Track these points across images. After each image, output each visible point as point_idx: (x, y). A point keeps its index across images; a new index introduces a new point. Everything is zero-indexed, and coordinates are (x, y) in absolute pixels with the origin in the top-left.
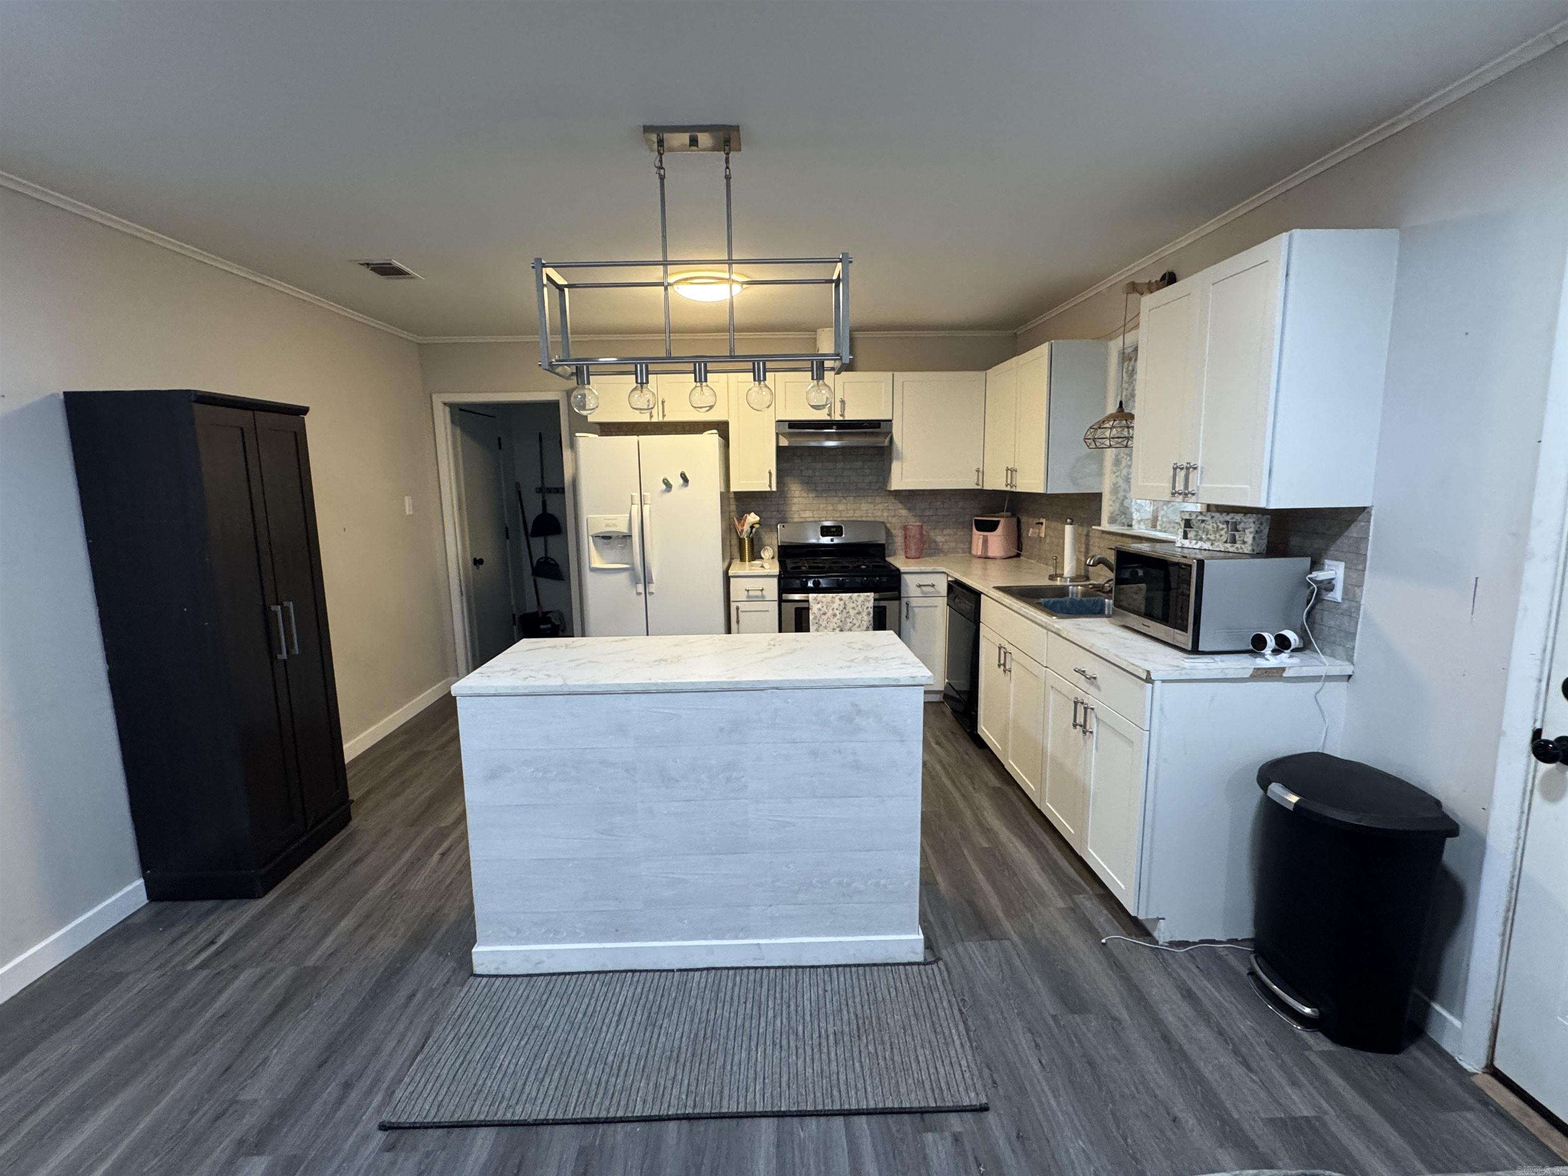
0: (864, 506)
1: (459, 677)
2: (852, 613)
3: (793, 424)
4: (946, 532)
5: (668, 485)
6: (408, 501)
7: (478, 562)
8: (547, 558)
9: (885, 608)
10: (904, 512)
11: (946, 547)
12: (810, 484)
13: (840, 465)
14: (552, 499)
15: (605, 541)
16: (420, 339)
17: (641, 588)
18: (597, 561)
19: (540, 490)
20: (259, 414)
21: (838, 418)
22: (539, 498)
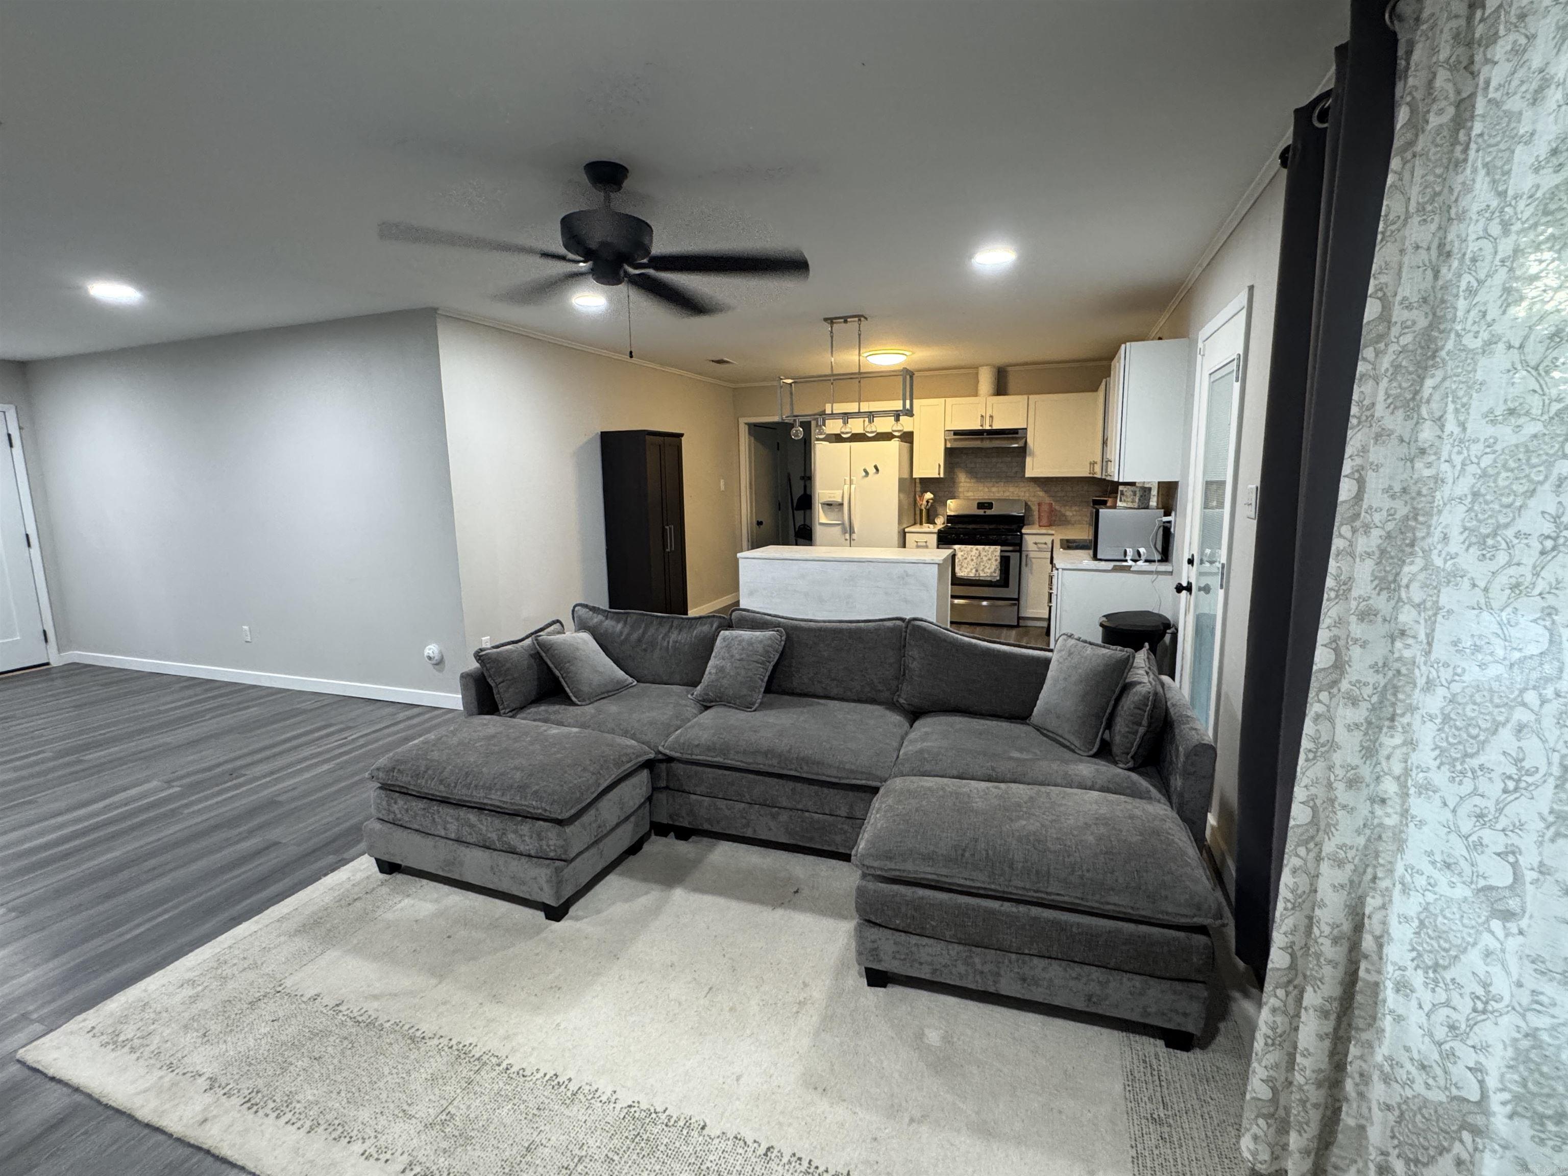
0: (1011, 489)
1: (742, 551)
2: (985, 559)
3: (956, 433)
4: (1074, 508)
5: (867, 473)
6: (722, 482)
7: (759, 523)
8: (804, 525)
9: (1008, 557)
10: (1041, 494)
11: (1073, 520)
12: (973, 474)
13: (994, 460)
14: (808, 483)
15: (828, 507)
16: (733, 386)
17: (847, 536)
18: (823, 520)
19: (803, 478)
20: (665, 438)
21: (988, 427)
22: (802, 483)
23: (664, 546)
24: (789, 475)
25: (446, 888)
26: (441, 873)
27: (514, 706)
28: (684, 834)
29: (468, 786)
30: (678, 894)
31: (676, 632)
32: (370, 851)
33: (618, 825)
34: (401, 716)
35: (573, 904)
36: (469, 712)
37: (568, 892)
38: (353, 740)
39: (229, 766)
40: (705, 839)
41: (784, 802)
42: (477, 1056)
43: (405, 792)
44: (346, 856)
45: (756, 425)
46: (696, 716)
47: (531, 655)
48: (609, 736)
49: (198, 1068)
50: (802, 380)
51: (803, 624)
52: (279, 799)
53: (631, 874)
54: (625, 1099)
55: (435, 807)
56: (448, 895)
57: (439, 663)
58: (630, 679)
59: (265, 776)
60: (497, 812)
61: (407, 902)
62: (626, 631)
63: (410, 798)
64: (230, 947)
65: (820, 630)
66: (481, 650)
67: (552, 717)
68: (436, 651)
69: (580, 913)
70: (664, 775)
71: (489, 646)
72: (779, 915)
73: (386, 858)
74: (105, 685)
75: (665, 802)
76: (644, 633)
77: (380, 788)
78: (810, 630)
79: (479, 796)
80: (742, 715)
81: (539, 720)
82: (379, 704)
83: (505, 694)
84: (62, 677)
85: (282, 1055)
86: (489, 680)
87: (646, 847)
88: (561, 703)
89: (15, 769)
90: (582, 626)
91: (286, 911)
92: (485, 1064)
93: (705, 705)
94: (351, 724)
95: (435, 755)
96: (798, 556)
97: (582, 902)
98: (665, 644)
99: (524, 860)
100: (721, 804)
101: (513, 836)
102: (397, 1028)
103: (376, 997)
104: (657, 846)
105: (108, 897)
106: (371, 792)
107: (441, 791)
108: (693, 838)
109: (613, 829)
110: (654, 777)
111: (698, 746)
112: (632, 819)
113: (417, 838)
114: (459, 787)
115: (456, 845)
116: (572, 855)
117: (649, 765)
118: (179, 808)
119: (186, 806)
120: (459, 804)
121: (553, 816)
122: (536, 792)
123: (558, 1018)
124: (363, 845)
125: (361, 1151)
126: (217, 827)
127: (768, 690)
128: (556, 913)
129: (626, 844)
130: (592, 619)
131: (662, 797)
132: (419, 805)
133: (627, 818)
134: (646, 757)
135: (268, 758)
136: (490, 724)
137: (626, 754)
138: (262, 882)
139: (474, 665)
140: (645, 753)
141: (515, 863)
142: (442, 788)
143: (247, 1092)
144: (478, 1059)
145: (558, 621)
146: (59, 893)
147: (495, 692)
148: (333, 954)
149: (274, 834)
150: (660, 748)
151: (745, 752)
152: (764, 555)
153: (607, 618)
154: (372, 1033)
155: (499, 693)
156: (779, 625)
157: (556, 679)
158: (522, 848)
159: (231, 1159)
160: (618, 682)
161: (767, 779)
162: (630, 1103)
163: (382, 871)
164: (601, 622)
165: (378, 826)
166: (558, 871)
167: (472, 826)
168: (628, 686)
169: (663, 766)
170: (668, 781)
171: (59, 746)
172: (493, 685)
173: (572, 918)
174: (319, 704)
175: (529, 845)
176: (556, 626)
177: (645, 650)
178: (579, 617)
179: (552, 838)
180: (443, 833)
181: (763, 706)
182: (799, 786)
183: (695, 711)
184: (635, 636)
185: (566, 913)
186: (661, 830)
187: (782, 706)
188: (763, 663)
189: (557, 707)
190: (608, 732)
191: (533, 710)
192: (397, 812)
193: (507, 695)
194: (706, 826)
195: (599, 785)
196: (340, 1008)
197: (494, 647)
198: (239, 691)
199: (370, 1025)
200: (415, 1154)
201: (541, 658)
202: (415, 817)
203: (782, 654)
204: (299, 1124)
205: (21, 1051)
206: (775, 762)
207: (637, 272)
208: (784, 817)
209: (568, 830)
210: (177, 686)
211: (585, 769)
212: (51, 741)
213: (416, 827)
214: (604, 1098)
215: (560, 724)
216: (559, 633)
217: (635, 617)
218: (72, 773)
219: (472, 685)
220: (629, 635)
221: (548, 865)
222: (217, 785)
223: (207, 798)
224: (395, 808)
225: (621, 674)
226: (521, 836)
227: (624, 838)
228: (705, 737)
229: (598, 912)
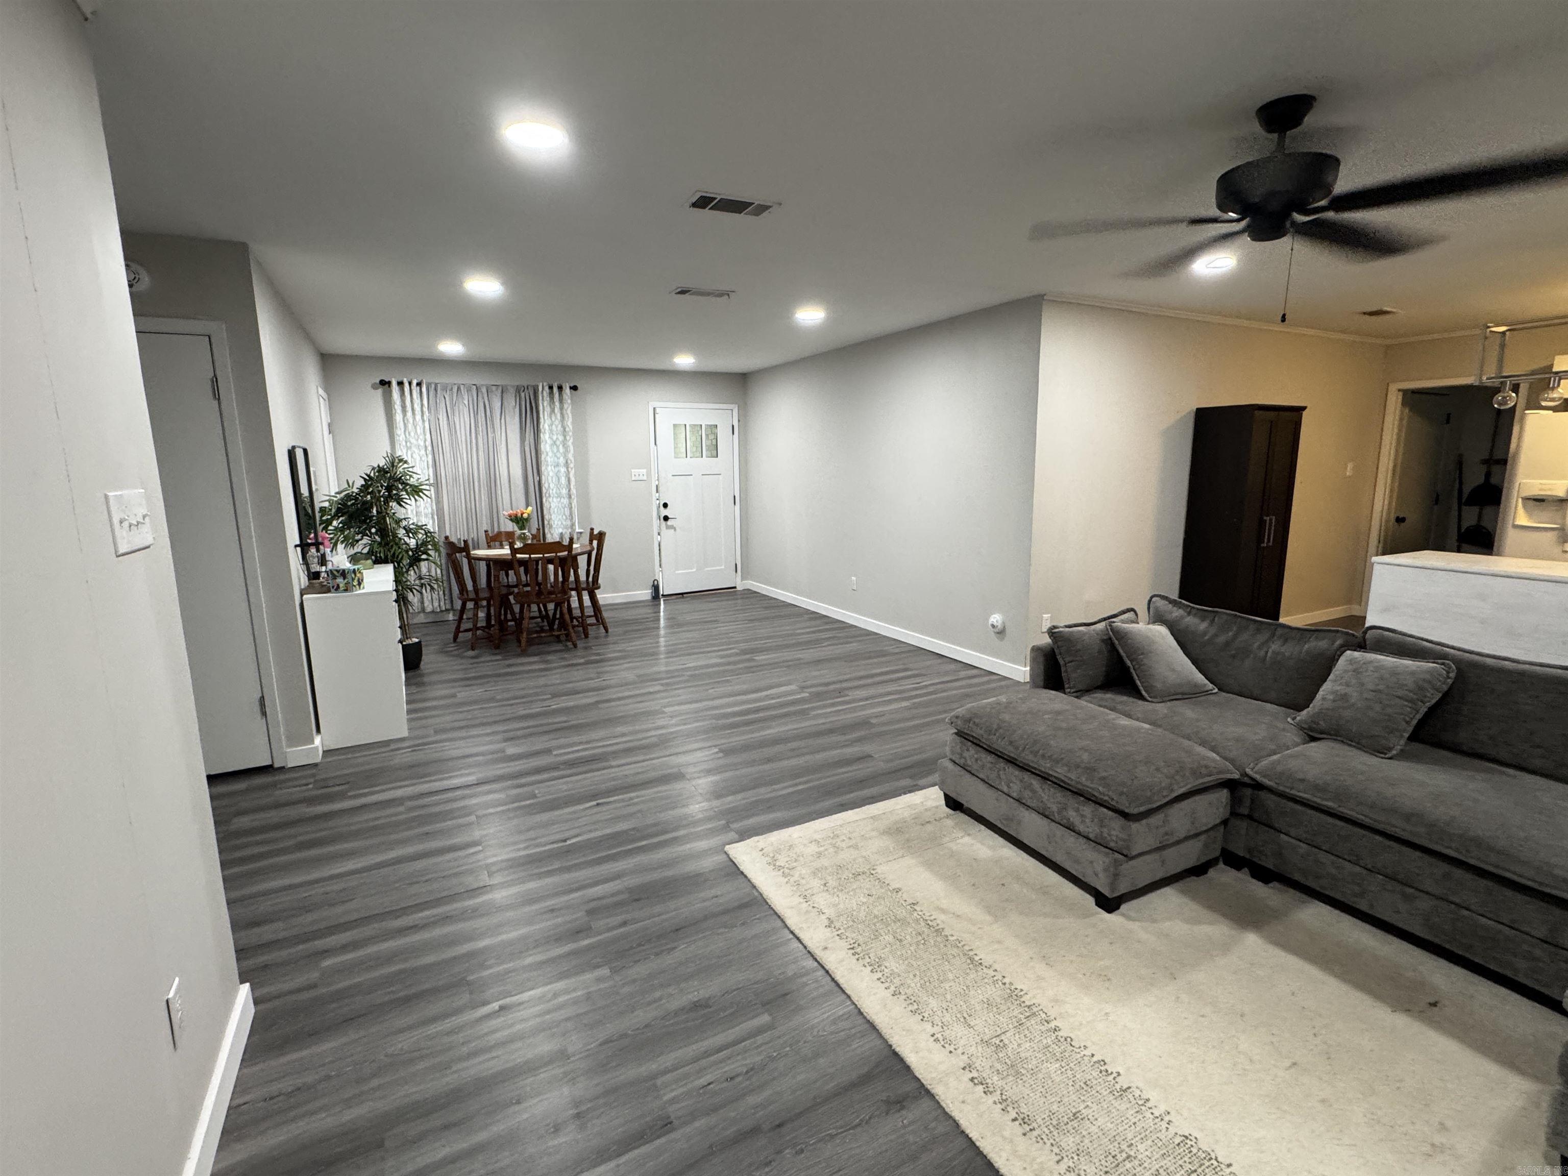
6: (1350, 466)
7: (1399, 520)
8: (1478, 526)
14: (1495, 469)
15: (1538, 503)
16: (1388, 342)
18: (1522, 518)
19: (1486, 462)
20: (1281, 413)
22: (1483, 469)
23: (1260, 540)
24: (1461, 456)
25: (1001, 841)
26: (1000, 825)
27: (1080, 687)
28: (1263, 875)
29: (1035, 753)
30: (1252, 940)
31: (1279, 643)
32: (942, 785)
33: (1187, 838)
34: (963, 674)
35: (1125, 902)
36: (1034, 683)
37: (1123, 889)
38: (926, 686)
39: (838, 686)
40: (1292, 891)
41: (1429, 885)
42: (1028, 1003)
43: (977, 744)
44: (921, 782)
45: (1414, 392)
46: (1297, 745)
47: (1103, 641)
48: (1186, 743)
49: (822, 907)
50: (1520, 326)
51: (1489, 661)
52: (874, 721)
53: (1194, 896)
54: (1182, 1126)
55: (1002, 764)
56: (1002, 847)
57: (1001, 633)
58: (1211, 686)
59: (861, 700)
60: (1062, 785)
61: (967, 839)
62: (1213, 631)
63: (980, 749)
64: (841, 826)
65: (1522, 673)
66: (1055, 627)
67: (1119, 707)
68: (1000, 622)
69: (1132, 914)
70: (1247, 802)
71: (1062, 625)
72: (1401, 1021)
73: (953, 795)
74: (766, 608)
75: (1243, 832)
76: (1235, 637)
77: (956, 734)
78: (1501, 671)
79: (1045, 766)
80: (1374, 761)
81: (1105, 707)
82: (945, 659)
83: (1072, 673)
84: (742, 598)
85: (875, 926)
86: (1058, 657)
87: (1212, 873)
88: (1129, 694)
89: (722, 657)
90: (1158, 618)
91: (876, 812)
92: (1034, 1014)
93: (1312, 734)
94: (923, 672)
95: (1007, 717)
96: (1475, 568)
97: (1134, 903)
98: (1262, 653)
99: (1082, 840)
100: (1322, 857)
101: (1074, 814)
102: (959, 945)
103: (943, 911)
104: (1223, 875)
105: (769, 760)
106: (947, 735)
107: (1010, 751)
108: (1275, 884)
109: (1178, 842)
110: (1235, 801)
111: (1302, 780)
112: (1203, 837)
113: (982, 787)
114: (1027, 752)
115: (1016, 804)
116: (1134, 853)
117: (1230, 785)
118: (808, 709)
119: (813, 709)
120: (1024, 768)
121: (1121, 807)
122: (1104, 778)
123: (1108, 1008)
124: (936, 777)
125: (931, 1033)
126: (831, 731)
127: (1414, 737)
128: (1108, 904)
129: (1191, 862)
130: (1171, 613)
131: (1242, 826)
132: (990, 758)
133: (1197, 835)
134: (1229, 776)
135: (864, 686)
136: (1054, 700)
137: (1206, 767)
138: (861, 783)
139: (1046, 640)
140: (1228, 771)
141: (1072, 839)
142: (1011, 748)
143: (852, 942)
144: (1029, 1007)
145: (1132, 610)
146: (747, 748)
147: (1063, 669)
148: (909, 861)
149: (868, 748)
150: (1248, 771)
151: (1372, 806)
152: (1418, 563)
153: (1189, 613)
154: (939, 939)
155: (1066, 671)
156: (1445, 656)
157: (1127, 669)
158: (1081, 828)
159: (842, 986)
160: (1196, 685)
161: (1404, 849)
162: (1187, 1134)
163: (948, 805)
164: (1182, 617)
165: (950, 766)
166: (1117, 864)
167: (1034, 791)
168: (1207, 693)
169: (1248, 792)
170: (1251, 809)
171: (743, 646)
172: (1062, 662)
173: (1123, 915)
174: (897, 650)
175: (1092, 829)
176: (1130, 615)
177: (1234, 657)
178: (1157, 609)
179: (1115, 828)
180: (1005, 789)
181: (1403, 755)
182: (1458, 873)
183: (1297, 740)
184: (1222, 639)
185: (1118, 908)
186: (1234, 861)
187: (1436, 762)
188: (1411, 701)
189: (1125, 698)
190: (1183, 737)
191: (1099, 695)
192: (968, 758)
193: (1074, 675)
194: (1297, 877)
195: (1172, 791)
196: (915, 907)
197: (1067, 627)
198: (844, 628)
199: (939, 931)
200: (974, 1059)
201: (1113, 645)
202: (983, 767)
203: (1446, 695)
204: (887, 985)
205: (727, 847)
206: (1422, 830)
207: (1307, 219)
208: (1424, 904)
209: (1135, 826)
210: (806, 617)
211: (1158, 769)
212: (737, 642)
213: (981, 776)
214: (1157, 1114)
215: (1129, 716)
216: (1133, 622)
217: (1225, 617)
218: (746, 667)
219: (1041, 659)
220: (1216, 635)
221: (1107, 855)
222: (831, 699)
223: (825, 707)
224: (966, 754)
225: (1199, 678)
226: (1082, 816)
227: (1190, 855)
228: (1313, 773)
229: (1154, 921)
